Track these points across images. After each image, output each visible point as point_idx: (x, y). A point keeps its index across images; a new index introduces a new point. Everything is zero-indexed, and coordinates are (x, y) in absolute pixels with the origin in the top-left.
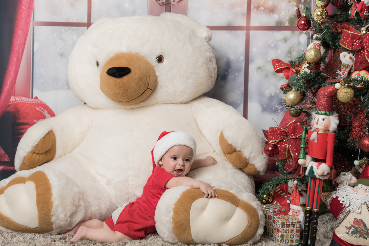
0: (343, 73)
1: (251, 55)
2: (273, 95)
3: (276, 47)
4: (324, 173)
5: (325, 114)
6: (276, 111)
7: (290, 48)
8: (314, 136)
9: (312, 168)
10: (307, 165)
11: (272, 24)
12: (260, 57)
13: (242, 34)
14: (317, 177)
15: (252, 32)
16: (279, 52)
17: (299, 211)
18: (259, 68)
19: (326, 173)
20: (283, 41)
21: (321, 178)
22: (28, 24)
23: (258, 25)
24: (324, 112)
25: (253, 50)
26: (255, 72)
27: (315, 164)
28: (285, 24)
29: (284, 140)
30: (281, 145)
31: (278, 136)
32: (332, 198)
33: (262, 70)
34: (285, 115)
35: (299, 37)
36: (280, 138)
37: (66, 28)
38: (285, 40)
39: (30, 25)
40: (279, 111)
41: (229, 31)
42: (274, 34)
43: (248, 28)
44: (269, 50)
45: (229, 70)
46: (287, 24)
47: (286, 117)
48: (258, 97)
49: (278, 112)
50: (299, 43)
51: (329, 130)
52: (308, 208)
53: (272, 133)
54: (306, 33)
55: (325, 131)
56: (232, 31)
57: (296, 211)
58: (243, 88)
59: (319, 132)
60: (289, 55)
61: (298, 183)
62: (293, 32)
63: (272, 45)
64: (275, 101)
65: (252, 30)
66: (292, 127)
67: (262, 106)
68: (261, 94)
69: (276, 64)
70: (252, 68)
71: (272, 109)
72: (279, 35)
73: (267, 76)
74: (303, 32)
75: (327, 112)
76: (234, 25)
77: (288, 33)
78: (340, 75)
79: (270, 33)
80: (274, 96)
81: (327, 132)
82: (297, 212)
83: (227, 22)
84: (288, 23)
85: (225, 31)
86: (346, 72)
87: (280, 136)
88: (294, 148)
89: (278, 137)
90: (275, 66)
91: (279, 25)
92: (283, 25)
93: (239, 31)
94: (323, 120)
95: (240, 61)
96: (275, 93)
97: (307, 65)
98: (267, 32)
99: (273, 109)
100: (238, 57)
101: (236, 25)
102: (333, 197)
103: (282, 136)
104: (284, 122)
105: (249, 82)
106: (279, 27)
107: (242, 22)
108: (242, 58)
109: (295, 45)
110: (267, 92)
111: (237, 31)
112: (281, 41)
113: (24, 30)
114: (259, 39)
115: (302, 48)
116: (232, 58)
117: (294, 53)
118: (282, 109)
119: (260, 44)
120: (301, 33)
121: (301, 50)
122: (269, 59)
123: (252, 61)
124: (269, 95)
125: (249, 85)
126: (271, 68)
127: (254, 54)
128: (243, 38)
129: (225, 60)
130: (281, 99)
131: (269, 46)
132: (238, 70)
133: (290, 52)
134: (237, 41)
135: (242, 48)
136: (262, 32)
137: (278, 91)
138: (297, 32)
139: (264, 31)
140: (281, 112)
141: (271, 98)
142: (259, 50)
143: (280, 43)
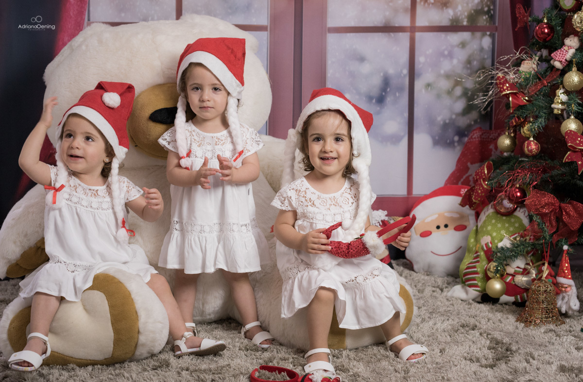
1: (417, 66)
2: (447, 121)
3: (451, 56)
6: (450, 144)
7: (470, 56)
11: (446, 23)
12: (430, 70)
13: (404, 37)
15: (418, 35)
16: (455, 61)
17: (570, 286)
18: (428, 85)
20: (461, 46)
22: (79, 26)
23: (426, 24)
25: (420, 59)
26: (423, 91)
28: (462, 23)
35: (481, 41)
38: (463, 45)
40: (456, 144)
41: (386, 34)
42: (448, 37)
43: (413, 29)
44: (442, 59)
46: (465, 23)
48: (428, 125)
49: (454, 145)
50: (482, 49)
54: (490, 35)
56: (391, 34)
57: (566, 286)
60: (469, 66)
61: (570, 249)
62: (473, 34)
63: (446, 53)
64: (450, 130)
65: (418, 31)
67: (433, 138)
68: (431, 122)
70: (419, 85)
72: (455, 38)
73: (438, 96)
74: (486, 34)
76: (393, 25)
77: (466, 35)
79: (442, 35)
80: (449, 123)
82: (566, 288)
83: (384, 21)
84: (467, 22)
85: (381, 33)
91: (455, 24)
92: (460, 25)
95: (402, 75)
96: (451, 119)
98: (439, 34)
99: (448, 141)
100: (399, 70)
101: (397, 25)
105: (415, 106)
106: (453, 27)
107: (405, 21)
108: (405, 71)
109: (476, 52)
111: (397, 33)
112: (458, 46)
114: (428, 44)
115: (486, 57)
116: (391, 71)
117: (475, 63)
118: (459, 141)
119: (430, 52)
120: (484, 35)
121: (484, 59)
122: (442, 72)
123: (419, 75)
124: (442, 123)
125: (416, 110)
126: (445, 84)
127: (421, 66)
128: (406, 44)
129: (382, 74)
130: (459, 127)
131: (442, 54)
132: (400, 89)
133: (469, 62)
134: (398, 49)
135: (405, 58)
136: (431, 34)
137: (454, 117)
138: (478, 34)
139: (435, 33)
140: (458, 145)
141: (446, 126)
142: (428, 60)
143: (456, 49)
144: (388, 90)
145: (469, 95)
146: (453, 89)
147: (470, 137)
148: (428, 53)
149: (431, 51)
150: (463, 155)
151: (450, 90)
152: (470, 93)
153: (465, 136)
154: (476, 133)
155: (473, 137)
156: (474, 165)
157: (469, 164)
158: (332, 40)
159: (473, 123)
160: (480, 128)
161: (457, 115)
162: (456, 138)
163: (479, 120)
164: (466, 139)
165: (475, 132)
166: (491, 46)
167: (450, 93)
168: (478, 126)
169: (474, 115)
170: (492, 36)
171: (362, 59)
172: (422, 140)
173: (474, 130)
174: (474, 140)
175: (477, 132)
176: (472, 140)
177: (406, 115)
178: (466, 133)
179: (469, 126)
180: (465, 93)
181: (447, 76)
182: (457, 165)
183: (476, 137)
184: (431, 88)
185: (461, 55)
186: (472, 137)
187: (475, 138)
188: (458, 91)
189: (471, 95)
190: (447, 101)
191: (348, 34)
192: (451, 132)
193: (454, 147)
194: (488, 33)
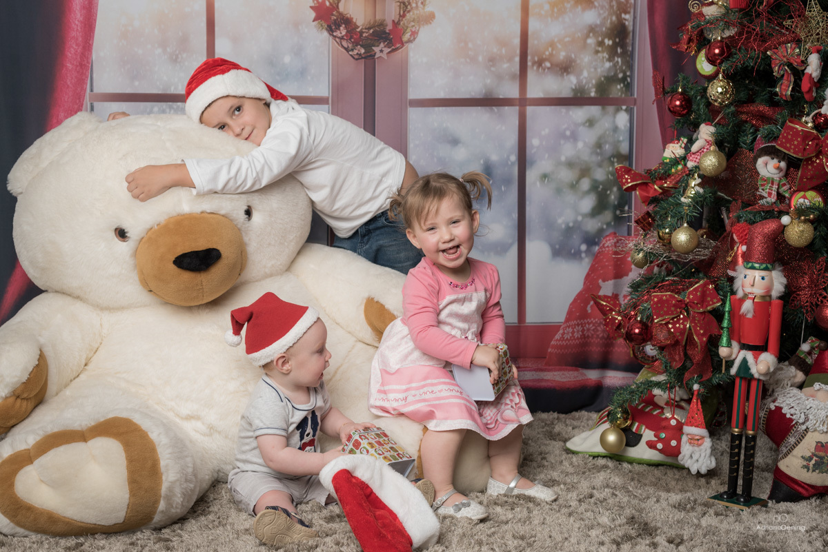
0: (770, 194)
1: (530, 151)
2: (571, 225)
3: (574, 137)
4: (769, 369)
5: (766, 269)
6: (575, 255)
7: (600, 138)
8: (747, 307)
9: (745, 361)
10: (734, 356)
11: (566, 93)
12: (547, 156)
13: (512, 113)
14: (756, 376)
15: (530, 110)
16: (580, 145)
17: (703, 438)
18: (545, 176)
19: (772, 370)
20: (588, 124)
21: (762, 378)
22: (79, 99)
23: (541, 95)
24: (764, 266)
25: (533, 142)
26: (538, 183)
27: (749, 356)
28: (589, 93)
29: (682, 316)
30: (674, 324)
31: (673, 309)
32: (768, 410)
33: (550, 180)
34: (594, 261)
35: (615, 117)
36: (675, 312)
37: (164, 105)
38: (591, 123)
39: (83, 100)
40: (583, 255)
41: (487, 108)
42: (571, 113)
43: (523, 102)
44: (562, 142)
46: (593, 94)
48: (544, 230)
49: (581, 257)
50: (616, 129)
51: (770, 296)
52: (736, 430)
53: (659, 305)
54: (626, 110)
55: (763, 297)
56: (494, 108)
57: (697, 437)
58: (517, 215)
59: (755, 300)
60: (598, 151)
61: (701, 389)
62: (603, 109)
63: (568, 133)
64: (575, 237)
65: (530, 105)
66: (699, 294)
67: (552, 246)
68: (549, 225)
69: (627, 176)
70: (532, 176)
71: (571, 251)
72: (579, 114)
74: (622, 109)
75: (769, 265)
76: (496, 96)
77: (594, 110)
78: (766, 198)
79: (563, 109)
80: (573, 227)
81: (768, 299)
82: (698, 440)
83: (484, 91)
84: (596, 92)
85: (479, 108)
86: (773, 192)
87: (675, 310)
88: (700, 329)
89: (672, 312)
90: (624, 181)
91: (579, 95)
92: (585, 96)
93: (506, 108)
94: (763, 278)
95: (510, 163)
96: (575, 222)
97: (699, 181)
98: (558, 108)
99: (573, 251)
100: (505, 156)
101: (501, 97)
102: (770, 409)
103: (678, 310)
105: (527, 203)
106: (577, 99)
107: (512, 91)
108: (514, 158)
109: (607, 133)
110: (560, 221)
111: (502, 108)
112: (584, 124)
113: (71, 111)
114: (543, 122)
115: (621, 138)
116: (494, 158)
117: (607, 146)
118: (588, 251)
119: (545, 132)
120: (618, 110)
121: (619, 142)
122: (563, 158)
123: (532, 163)
124: (563, 226)
125: (528, 208)
126: (566, 175)
127: (534, 151)
128: (515, 122)
129: (482, 162)
130: (587, 233)
131: (562, 136)
132: (507, 182)
133: (599, 145)
134: (504, 128)
135: (512, 140)
136: (548, 109)
137: (580, 218)
138: (611, 109)
139: (553, 107)
140: (586, 256)
141: (569, 231)
142: (544, 143)
143: (581, 129)
145: (600, 189)
146: (577, 182)
147: (601, 245)
148: (543, 133)
149: (547, 131)
150: (593, 269)
151: (574, 183)
152: (601, 187)
153: (596, 244)
154: (610, 240)
155: (606, 245)
156: (606, 283)
157: (600, 281)
158: (414, 114)
159: (605, 227)
160: (615, 233)
161: (585, 216)
162: (584, 247)
163: (613, 223)
164: (597, 248)
165: (608, 239)
166: (628, 125)
167: (573, 186)
168: (611, 231)
169: (608, 216)
170: (629, 111)
171: (455, 142)
172: (537, 249)
173: (607, 236)
174: (607, 249)
175: (611, 238)
176: (604, 249)
177: (515, 216)
178: (597, 240)
179: (601, 231)
180: (595, 187)
181: (570, 164)
182: (585, 283)
183: (610, 245)
184: (548, 180)
185: (588, 137)
186: (604, 244)
187: (608, 247)
188: (585, 184)
189: (602, 189)
190: (570, 198)
191: (436, 109)
192: (576, 239)
193: (581, 259)
194: (624, 107)
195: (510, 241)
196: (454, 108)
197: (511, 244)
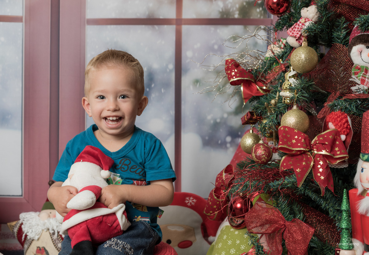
1: (184, 61)
2: (218, 120)
3: (221, 50)
6: (223, 145)
7: (242, 51)
11: (215, 15)
12: (198, 65)
13: (170, 31)
15: (185, 28)
18: (197, 81)
20: (232, 40)
23: (194, 16)
25: (188, 54)
26: (191, 87)
28: (234, 15)
33: (201, 84)
34: (238, 150)
38: (235, 39)
40: (228, 145)
41: (150, 26)
42: (218, 31)
43: (179, 22)
44: (211, 54)
45: (152, 84)
46: (236, 16)
47: (239, 153)
48: (196, 124)
49: (226, 146)
50: (255, 44)
54: (264, 29)
56: (155, 26)
62: (245, 28)
63: (216, 47)
64: (221, 130)
65: (185, 24)
67: (203, 138)
68: (200, 120)
70: (186, 81)
71: (218, 142)
72: (226, 32)
73: (209, 93)
76: (157, 17)
77: (238, 29)
79: (212, 28)
80: (220, 123)
83: (147, 13)
85: (143, 26)
91: (225, 16)
92: (231, 17)
93: (166, 26)
95: (168, 70)
96: (222, 118)
98: (208, 27)
99: (220, 142)
100: (165, 65)
101: (161, 17)
104: (235, 161)
105: (183, 102)
106: (224, 20)
107: (170, 13)
108: (171, 66)
109: (249, 47)
110: (209, 117)
111: (162, 26)
112: (229, 40)
114: (195, 38)
118: (232, 142)
119: (198, 46)
122: (212, 68)
123: (187, 71)
124: (212, 122)
125: (183, 107)
126: (215, 81)
127: (188, 61)
130: (231, 127)
131: (211, 49)
132: (166, 85)
134: (163, 42)
135: (170, 52)
136: (199, 27)
137: (225, 116)
138: (251, 28)
139: (204, 26)
140: (231, 146)
141: (216, 126)
142: (196, 55)
143: (227, 44)
144: (153, 85)
148: (195, 47)
158: (91, 31)
161: (230, 114)
162: (229, 139)
164: (239, 140)
167: (220, 90)
170: (267, 30)
172: (190, 139)
177: (173, 112)
178: (240, 133)
181: (217, 72)
184: (200, 84)
190: (218, 99)
191: (109, 27)
192: (222, 133)
193: (226, 148)
194: (262, 27)
195: (168, 133)
196: (123, 26)
197: (169, 136)
